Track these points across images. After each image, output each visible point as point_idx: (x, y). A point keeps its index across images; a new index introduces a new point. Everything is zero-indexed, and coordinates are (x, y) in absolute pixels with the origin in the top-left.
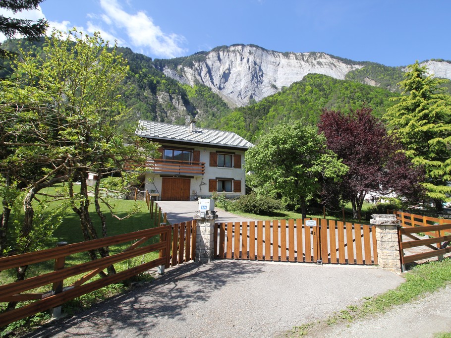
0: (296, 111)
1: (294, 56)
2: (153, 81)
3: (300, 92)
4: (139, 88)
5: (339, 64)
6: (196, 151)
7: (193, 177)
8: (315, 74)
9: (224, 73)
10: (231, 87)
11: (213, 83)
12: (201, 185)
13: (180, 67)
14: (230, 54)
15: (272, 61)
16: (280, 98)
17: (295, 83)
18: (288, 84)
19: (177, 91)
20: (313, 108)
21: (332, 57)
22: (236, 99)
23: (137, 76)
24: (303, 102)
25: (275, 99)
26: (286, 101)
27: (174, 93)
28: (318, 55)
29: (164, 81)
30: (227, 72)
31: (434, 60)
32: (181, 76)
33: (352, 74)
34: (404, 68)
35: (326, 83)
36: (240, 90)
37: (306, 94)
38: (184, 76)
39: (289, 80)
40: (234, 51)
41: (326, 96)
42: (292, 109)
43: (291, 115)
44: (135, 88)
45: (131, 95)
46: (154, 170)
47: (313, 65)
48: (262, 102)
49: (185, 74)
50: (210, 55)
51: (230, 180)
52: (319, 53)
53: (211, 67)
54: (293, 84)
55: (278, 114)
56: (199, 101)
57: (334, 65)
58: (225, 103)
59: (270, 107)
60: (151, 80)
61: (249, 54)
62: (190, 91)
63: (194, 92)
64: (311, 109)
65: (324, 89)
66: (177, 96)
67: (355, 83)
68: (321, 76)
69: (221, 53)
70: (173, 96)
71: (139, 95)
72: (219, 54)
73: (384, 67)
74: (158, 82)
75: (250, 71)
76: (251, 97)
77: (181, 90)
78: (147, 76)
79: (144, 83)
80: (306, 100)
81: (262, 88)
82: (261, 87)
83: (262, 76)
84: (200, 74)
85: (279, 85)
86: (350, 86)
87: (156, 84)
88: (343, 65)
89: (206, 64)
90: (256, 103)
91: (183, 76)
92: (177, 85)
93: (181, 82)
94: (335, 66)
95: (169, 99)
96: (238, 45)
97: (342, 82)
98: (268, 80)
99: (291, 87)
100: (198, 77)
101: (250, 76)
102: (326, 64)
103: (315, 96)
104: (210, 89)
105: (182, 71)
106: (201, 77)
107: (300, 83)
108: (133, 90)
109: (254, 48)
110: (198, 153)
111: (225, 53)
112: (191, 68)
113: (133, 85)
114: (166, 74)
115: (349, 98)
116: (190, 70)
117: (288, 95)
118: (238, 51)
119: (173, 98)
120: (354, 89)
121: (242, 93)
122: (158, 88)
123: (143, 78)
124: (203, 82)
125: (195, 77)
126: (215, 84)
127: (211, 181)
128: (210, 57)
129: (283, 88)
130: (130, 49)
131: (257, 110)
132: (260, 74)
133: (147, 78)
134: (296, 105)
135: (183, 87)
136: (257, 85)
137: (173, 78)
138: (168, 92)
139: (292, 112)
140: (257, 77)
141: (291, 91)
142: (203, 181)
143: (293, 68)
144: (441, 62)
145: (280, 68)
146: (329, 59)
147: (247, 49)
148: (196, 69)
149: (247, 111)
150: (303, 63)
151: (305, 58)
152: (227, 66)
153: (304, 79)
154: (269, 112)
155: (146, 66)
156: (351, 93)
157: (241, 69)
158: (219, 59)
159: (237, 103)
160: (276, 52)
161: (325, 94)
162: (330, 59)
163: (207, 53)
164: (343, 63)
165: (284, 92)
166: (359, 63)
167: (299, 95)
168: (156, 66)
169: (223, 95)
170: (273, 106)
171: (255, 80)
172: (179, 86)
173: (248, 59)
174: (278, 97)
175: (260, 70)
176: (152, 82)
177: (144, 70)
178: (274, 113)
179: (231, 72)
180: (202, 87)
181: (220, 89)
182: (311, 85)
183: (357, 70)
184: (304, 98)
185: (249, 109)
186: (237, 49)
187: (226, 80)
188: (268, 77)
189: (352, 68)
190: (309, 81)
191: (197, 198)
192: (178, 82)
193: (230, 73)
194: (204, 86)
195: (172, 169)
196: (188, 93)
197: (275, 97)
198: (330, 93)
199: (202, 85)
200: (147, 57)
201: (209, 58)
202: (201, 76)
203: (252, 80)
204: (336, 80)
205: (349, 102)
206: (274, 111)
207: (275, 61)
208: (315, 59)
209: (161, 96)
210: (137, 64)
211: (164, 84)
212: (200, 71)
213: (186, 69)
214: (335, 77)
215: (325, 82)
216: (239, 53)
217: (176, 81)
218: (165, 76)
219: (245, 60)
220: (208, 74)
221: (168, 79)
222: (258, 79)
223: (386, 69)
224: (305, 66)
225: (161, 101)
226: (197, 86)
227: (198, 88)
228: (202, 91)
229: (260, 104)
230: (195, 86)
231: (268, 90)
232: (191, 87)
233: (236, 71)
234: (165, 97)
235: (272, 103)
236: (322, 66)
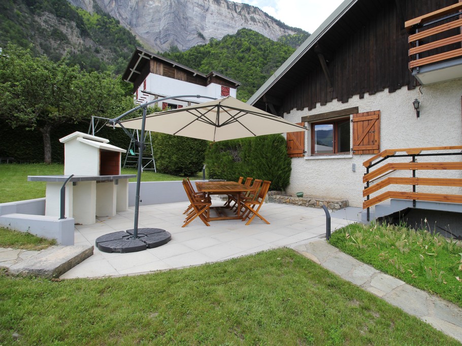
0: (233, 68)
1: (225, 3)
3: (236, 48)
5: (272, 25)
8: (250, 30)
10: (146, 26)
16: (212, 50)
17: (228, 36)
18: (219, 37)
22: (153, 42)
24: (240, 59)
25: (207, 50)
26: (221, 55)
28: (251, 9)
33: (284, 39)
35: (263, 43)
36: (158, 31)
37: (243, 51)
39: (219, 32)
41: (264, 57)
42: (230, 65)
47: (246, 20)
48: (191, 51)
52: (253, 7)
54: (226, 36)
55: (213, 68)
57: (268, 25)
58: (139, 45)
59: (201, 59)
62: (88, 20)
63: (95, 22)
65: (261, 49)
66: (69, 22)
68: (257, 34)
75: (172, 10)
76: (173, 43)
77: (75, 15)
80: (243, 58)
81: (186, 35)
83: (187, 20)
85: (207, 35)
88: (277, 27)
90: (179, 51)
92: (68, 6)
93: (74, 4)
94: (269, 27)
98: (194, 27)
99: (225, 40)
101: (172, 16)
102: (259, 22)
103: (253, 55)
104: (118, 22)
106: (104, 4)
107: (235, 37)
117: (222, 48)
121: (161, 36)
124: (107, 10)
125: (94, 1)
126: (124, 17)
129: (212, 39)
134: (233, 61)
135: (77, 11)
140: (180, 20)
143: (223, 18)
145: (209, 15)
150: (235, 15)
151: (237, 10)
153: (239, 33)
154: (201, 65)
157: (160, 5)
159: (155, 48)
162: (264, 17)
164: (276, 24)
165: (216, 44)
166: (291, 29)
167: (236, 51)
169: (136, 33)
170: (206, 59)
171: (178, 23)
178: (207, 67)
180: (106, 17)
183: (289, 35)
184: (241, 55)
187: (140, 15)
189: (285, 32)
190: (244, 37)
192: (70, 3)
193: (145, 6)
194: (109, 16)
196: (85, 21)
197: (207, 48)
198: (268, 54)
199: (105, 15)
203: (175, 22)
204: (273, 42)
208: (249, 13)
215: (261, 41)
217: (65, 1)
222: (181, 22)
224: (237, 19)
225: (44, 25)
226: (98, 14)
227: (99, 17)
228: (106, 23)
229: (189, 53)
230: (96, 14)
231: (194, 38)
232: (90, 14)
233: (154, 5)
234: (50, 21)
235: (204, 55)
236: (256, 24)
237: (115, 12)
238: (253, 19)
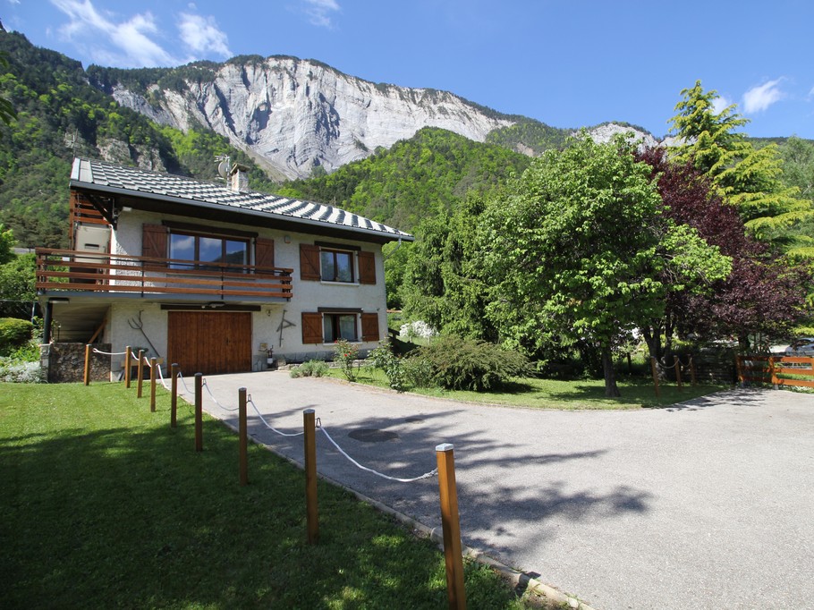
0: (405, 192)
1: (397, 92)
2: (88, 113)
3: (411, 159)
4: (50, 127)
5: (475, 116)
6: (265, 240)
7: (258, 308)
8: (436, 129)
9: (257, 110)
10: (272, 140)
11: (233, 129)
12: (281, 327)
13: (153, 88)
14: (268, 73)
15: (356, 97)
16: (374, 167)
17: (401, 141)
18: (388, 144)
19: (148, 139)
20: (436, 188)
21: (464, 101)
22: (284, 164)
23: (44, 98)
24: (418, 177)
25: (366, 168)
26: (386, 173)
27: (140, 143)
28: (440, 95)
29: (114, 115)
30: (263, 109)
31: (617, 123)
32: (157, 109)
33: (496, 135)
34: (575, 132)
35: (457, 146)
36: (291, 146)
37: (422, 164)
38: (164, 108)
39: (390, 136)
40: (277, 69)
41: (458, 169)
42: (400, 188)
43: (397, 200)
44: (39, 126)
45: (29, 140)
46: (143, 289)
47: (432, 113)
48: (339, 172)
49: (166, 105)
50: (226, 71)
51: (353, 312)
52: (442, 91)
53: (226, 95)
54: (397, 142)
55: (373, 196)
56: (201, 164)
57: (468, 116)
58: (261, 172)
59: (355, 183)
60: (82, 111)
61: (308, 79)
62: (179, 142)
63: (190, 145)
64: (432, 190)
65: (453, 157)
66: (148, 149)
67: (503, 149)
68: (447, 133)
69: (249, 70)
70: (138, 150)
71: (49, 141)
72: (244, 71)
73: (546, 127)
74: (100, 116)
75: (313, 112)
76: (316, 162)
77: (158, 138)
78: (71, 102)
79: (63, 115)
80: (423, 173)
81: (337, 147)
82: (335, 145)
83: (337, 124)
84: (201, 108)
85: (371, 143)
86: (496, 153)
87: (94, 120)
88: (482, 118)
89: (216, 87)
90: (326, 174)
91: (162, 109)
92: (147, 125)
93: (156, 121)
94: (470, 119)
95: (129, 154)
96: (286, 57)
97: (483, 147)
98: (348, 133)
99: (395, 149)
100: (198, 114)
101: (313, 121)
102: (453, 113)
103: (438, 168)
104: (227, 140)
105: (158, 98)
106: (206, 115)
107: (411, 142)
108: (34, 130)
109: (320, 68)
110: (270, 245)
111: (259, 70)
112: (182, 93)
113: (34, 119)
114: (119, 100)
115: (497, 174)
116: (179, 96)
117: (390, 162)
118: (285, 69)
119: (139, 154)
120: (504, 160)
121: (297, 154)
122: (100, 129)
123: (60, 105)
124: (210, 124)
125: (189, 112)
126: (237, 131)
127: (307, 318)
128: (224, 74)
129: (378, 149)
130: (23, 37)
131: (330, 186)
132: (333, 120)
133: (71, 106)
134: (406, 181)
135: (161, 131)
136: (328, 140)
137: (137, 110)
138: (127, 140)
139: (398, 194)
140: (326, 125)
141: (395, 156)
142: (285, 318)
143: (395, 115)
144: (626, 126)
145: (371, 113)
146: (459, 106)
147: (305, 68)
148: (192, 97)
149: (309, 187)
150: (414, 107)
151: (416, 99)
152: (263, 97)
153: (418, 135)
154: (354, 192)
155: (66, 80)
156: (499, 165)
157: (292, 106)
158: (246, 82)
159: (286, 173)
160: (362, 80)
161: (456, 166)
162: (460, 104)
163: (219, 66)
164: (482, 114)
165: (381, 157)
166: (508, 117)
167: (411, 164)
168: (93, 81)
169: (256, 154)
170: (362, 182)
171: (323, 130)
172: (152, 129)
173: (308, 89)
174: (371, 165)
175: (333, 111)
176: (84, 114)
177: (61, 87)
178: (364, 194)
179: (272, 109)
180: (207, 135)
181: (249, 141)
182: (430, 147)
183: (504, 128)
184: (419, 170)
185: (315, 184)
186: (283, 65)
187: (263, 126)
188: (349, 127)
189: (497, 124)
190: (427, 141)
191: (275, 362)
192: (151, 120)
193: (269, 112)
194: (212, 133)
195: (199, 286)
196: (174, 145)
197: (365, 165)
198: (464, 163)
199: (207, 131)
200: (68, 59)
201: (221, 76)
202: (204, 113)
203: (318, 129)
204: (473, 142)
205: (496, 182)
206: (364, 190)
207: (361, 98)
208: (435, 103)
209: (109, 147)
210: (43, 70)
211: (116, 123)
212: (201, 101)
213: (168, 93)
214: (470, 137)
215: (453, 144)
216: (288, 73)
217: (144, 117)
218: (118, 104)
219: (301, 90)
220: (220, 110)
221: (125, 111)
222: (328, 129)
223: (548, 131)
224: (417, 113)
225: (109, 157)
226: (195, 132)
227: (198, 135)
228: (207, 144)
229: (336, 176)
230: (193, 132)
231: (350, 151)
232: (182, 133)
233: (284, 108)
234: (119, 151)
235: (359, 177)
236: (448, 117)
237: (223, 126)
238: (442, 110)
